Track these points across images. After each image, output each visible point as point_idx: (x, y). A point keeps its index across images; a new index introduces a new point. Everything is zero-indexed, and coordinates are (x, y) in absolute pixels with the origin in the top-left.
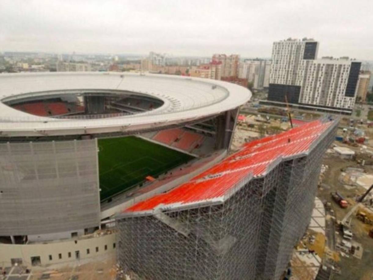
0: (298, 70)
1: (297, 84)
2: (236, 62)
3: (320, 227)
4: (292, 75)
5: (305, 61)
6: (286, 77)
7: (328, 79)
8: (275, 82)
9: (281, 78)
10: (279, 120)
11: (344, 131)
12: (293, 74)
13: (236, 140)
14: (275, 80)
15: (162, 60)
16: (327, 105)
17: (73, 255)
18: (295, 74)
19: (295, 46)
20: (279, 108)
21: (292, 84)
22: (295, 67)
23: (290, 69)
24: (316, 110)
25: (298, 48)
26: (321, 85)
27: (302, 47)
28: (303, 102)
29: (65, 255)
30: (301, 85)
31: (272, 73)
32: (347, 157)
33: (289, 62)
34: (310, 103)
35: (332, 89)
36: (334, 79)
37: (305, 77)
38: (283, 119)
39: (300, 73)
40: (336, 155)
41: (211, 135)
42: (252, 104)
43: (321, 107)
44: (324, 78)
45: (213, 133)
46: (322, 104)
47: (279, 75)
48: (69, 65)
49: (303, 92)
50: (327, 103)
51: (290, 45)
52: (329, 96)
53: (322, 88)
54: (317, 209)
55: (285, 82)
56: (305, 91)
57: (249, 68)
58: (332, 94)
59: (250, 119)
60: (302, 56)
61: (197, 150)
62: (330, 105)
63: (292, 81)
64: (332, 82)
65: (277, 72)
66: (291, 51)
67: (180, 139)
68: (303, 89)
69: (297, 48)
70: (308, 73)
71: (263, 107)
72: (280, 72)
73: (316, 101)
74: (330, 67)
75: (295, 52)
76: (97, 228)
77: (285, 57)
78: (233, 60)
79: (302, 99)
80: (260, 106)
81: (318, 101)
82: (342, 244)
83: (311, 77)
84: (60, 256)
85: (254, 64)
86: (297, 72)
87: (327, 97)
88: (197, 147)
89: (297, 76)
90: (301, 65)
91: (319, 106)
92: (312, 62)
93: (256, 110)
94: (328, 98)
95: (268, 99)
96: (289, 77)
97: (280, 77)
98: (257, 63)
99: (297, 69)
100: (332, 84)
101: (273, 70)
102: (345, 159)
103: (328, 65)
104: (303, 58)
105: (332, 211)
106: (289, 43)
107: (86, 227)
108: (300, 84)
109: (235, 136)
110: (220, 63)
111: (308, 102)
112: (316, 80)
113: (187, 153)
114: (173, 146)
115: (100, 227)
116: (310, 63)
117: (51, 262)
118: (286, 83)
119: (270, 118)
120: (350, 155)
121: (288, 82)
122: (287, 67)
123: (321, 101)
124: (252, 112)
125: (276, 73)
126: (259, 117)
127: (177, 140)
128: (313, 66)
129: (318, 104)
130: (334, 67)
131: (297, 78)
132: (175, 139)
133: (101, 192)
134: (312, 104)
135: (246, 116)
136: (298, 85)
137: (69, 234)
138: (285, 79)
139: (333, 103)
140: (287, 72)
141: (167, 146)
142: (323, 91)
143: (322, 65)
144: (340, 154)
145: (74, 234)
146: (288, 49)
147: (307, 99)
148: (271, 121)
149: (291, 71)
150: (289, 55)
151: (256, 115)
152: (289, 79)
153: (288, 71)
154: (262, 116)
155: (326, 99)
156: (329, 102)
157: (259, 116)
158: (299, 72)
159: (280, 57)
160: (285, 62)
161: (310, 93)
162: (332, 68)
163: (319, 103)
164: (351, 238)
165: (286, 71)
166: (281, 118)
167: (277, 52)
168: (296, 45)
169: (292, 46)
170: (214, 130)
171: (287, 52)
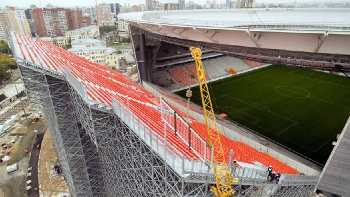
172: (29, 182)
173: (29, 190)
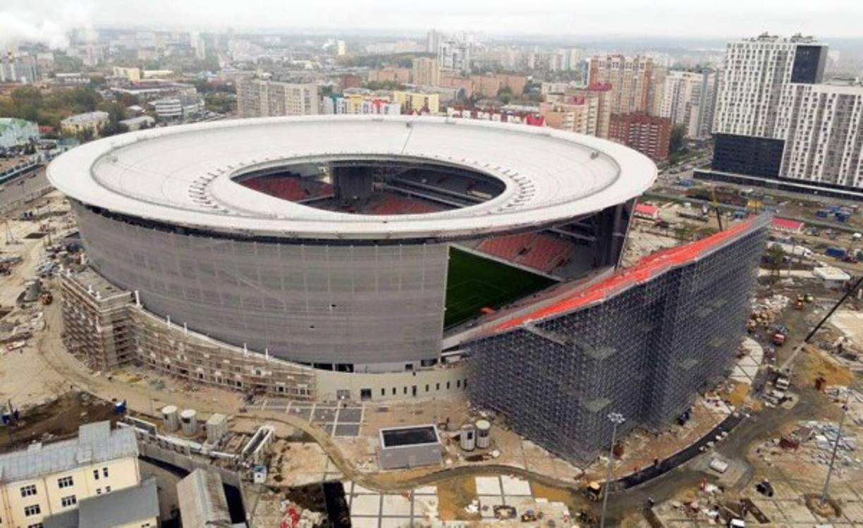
0: (780, 105)
1: (778, 135)
2: (648, 74)
3: (748, 376)
4: (765, 115)
5: (795, 85)
6: (752, 120)
7: (842, 127)
8: (729, 130)
9: (743, 121)
10: (729, 214)
11: (854, 239)
12: (769, 114)
13: (634, 253)
14: (729, 125)
15: (463, 57)
16: (838, 183)
17: (410, 391)
18: (772, 114)
19: (775, 52)
20: (735, 186)
21: (765, 135)
22: (774, 99)
23: (762, 103)
24: (816, 193)
25: (781, 58)
26: (828, 139)
27: (789, 55)
28: (789, 176)
29: (400, 391)
30: (785, 138)
31: (723, 110)
32: (837, 286)
33: (761, 87)
34: (802, 177)
35: (849, 149)
36: (854, 126)
37: (795, 121)
38: (737, 213)
39: (784, 111)
40: (817, 282)
41: (585, 243)
42: (678, 179)
43: (828, 186)
44: (834, 124)
45: (592, 239)
46: (828, 179)
47: (738, 116)
48: (269, 85)
49: (789, 153)
50: (840, 178)
51: (764, 50)
52: (843, 162)
53: (830, 146)
54: (751, 357)
55: (751, 130)
56: (794, 150)
57: (677, 90)
58: (849, 159)
59: (668, 212)
60: (788, 75)
61: (560, 268)
62: (844, 184)
63: (766, 129)
64: (849, 133)
65: (735, 108)
66: (765, 63)
67: (530, 249)
68: (790, 148)
69: (779, 58)
70: (801, 113)
71: (700, 184)
72: (741, 108)
73: (816, 173)
74: (848, 101)
75: (774, 66)
76: (435, 361)
77: (753, 77)
78: (640, 70)
79: (786, 169)
80: (694, 184)
81: (820, 175)
82: (772, 395)
83: (807, 121)
84: (394, 390)
85: (690, 79)
86: (778, 111)
87: (839, 165)
88: (561, 263)
89: (778, 117)
90: (787, 94)
91: (822, 185)
92: (810, 88)
93: (682, 192)
94: (842, 169)
95: (714, 167)
96: (760, 120)
97: (741, 119)
98: (697, 78)
99: (777, 103)
100: (851, 137)
101: (726, 104)
102: (832, 289)
103: (843, 97)
104: (790, 79)
105: (773, 359)
106: (762, 46)
107: (423, 358)
108: (782, 136)
109: (634, 246)
110: (608, 87)
111: (799, 176)
112: (818, 129)
113: (544, 274)
114: (518, 262)
115: (439, 360)
116: (805, 91)
117: (384, 397)
118: (754, 133)
119: (709, 210)
120: (841, 282)
121: (757, 131)
122: (756, 98)
123: (826, 174)
124: (674, 196)
125: (731, 110)
126: (688, 209)
127: (523, 252)
128: (811, 99)
129: (819, 180)
130: (856, 102)
131: (777, 122)
132: (521, 249)
133: (446, 312)
134: (807, 179)
135: (660, 205)
136: (779, 138)
137: (403, 365)
138: (752, 124)
139: (851, 179)
140: (754, 109)
141: (506, 262)
142: (831, 153)
143: (829, 97)
144: (824, 280)
145: (409, 367)
146: (759, 58)
147: (798, 167)
148: (711, 216)
149: (764, 107)
150: (760, 73)
151: (681, 203)
152: (759, 124)
153: (758, 107)
154: (694, 205)
155: (838, 170)
156: (843, 177)
157: (688, 204)
158: (781, 109)
159: (742, 76)
160: (752, 88)
161: (803, 155)
162: (853, 103)
163: (822, 178)
164: (785, 388)
165: (752, 106)
166: (733, 210)
167: (735, 65)
168: (777, 51)
169: (767, 53)
170: (593, 234)
171: (756, 66)
172: (718, 437)
173: (727, 431)
